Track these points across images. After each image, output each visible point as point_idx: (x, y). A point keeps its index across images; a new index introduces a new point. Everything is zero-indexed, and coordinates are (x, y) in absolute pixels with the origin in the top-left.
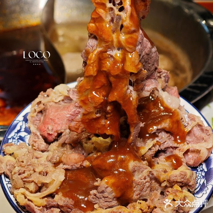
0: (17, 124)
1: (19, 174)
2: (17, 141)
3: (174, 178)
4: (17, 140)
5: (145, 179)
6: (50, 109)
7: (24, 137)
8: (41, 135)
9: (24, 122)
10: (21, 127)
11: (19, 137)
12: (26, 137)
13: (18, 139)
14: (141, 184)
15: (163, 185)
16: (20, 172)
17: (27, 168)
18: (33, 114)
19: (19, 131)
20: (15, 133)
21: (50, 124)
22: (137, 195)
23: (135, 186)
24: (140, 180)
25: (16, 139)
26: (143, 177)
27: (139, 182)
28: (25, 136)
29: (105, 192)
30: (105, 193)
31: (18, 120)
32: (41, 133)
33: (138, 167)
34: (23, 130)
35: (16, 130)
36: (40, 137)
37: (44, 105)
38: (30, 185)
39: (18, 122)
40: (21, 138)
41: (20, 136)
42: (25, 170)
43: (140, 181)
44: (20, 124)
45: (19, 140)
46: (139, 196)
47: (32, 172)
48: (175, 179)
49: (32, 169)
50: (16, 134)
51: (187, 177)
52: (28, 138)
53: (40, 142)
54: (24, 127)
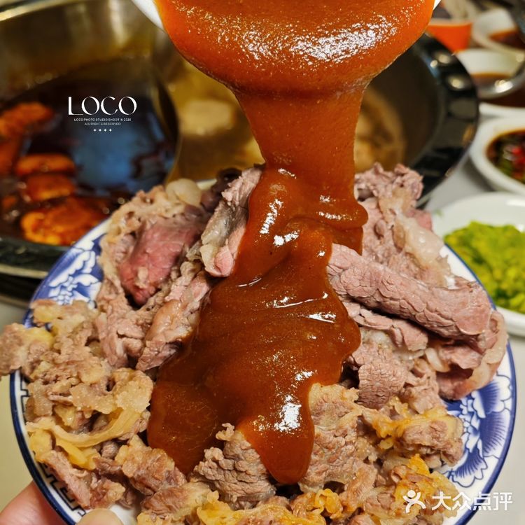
0: (77, 255)
1: (46, 383)
2: (70, 294)
3: (415, 437)
4: (71, 292)
5: (344, 435)
6: (151, 232)
7: (89, 286)
8: (123, 286)
9: (93, 254)
10: (84, 263)
11: (75, 286)
12: (92, 286)
13: (74, 289)
14: (333, 448)
15: (385, 445)
16: (46, 377)
17: (64, 370)
18: (114, 237)
19: (78, 273)
20: (70, 275)
21: (143, 266)
22: (319, 473)
23: (318, 451)
24: (332, 437)
25: (70, 288)
26: (341, 431)
27: (330, 443)
28: (91, 283)
29: (242, 460)
30: (241, 462)
31: (81, 249)
32: (123, 283)
33: (331, 403)
34: (88, 270)
35: (71, 270)
36: (121, 290)
37: (139, 220)
38: (66, 412)
39: (80, 251)
40: (81, 289)
41: (79, 284)
42: (59, 374)
43: (331, 440)
44: (84, 256)
45: (76, 293)
46: (324, 475)
47: (74, 381)
48: (418, 439)
49: (75, 375)
50: (71, 278)
51: (446, 435)
52: (95, 288)
53: (117, 302)
54: (91, 264)
